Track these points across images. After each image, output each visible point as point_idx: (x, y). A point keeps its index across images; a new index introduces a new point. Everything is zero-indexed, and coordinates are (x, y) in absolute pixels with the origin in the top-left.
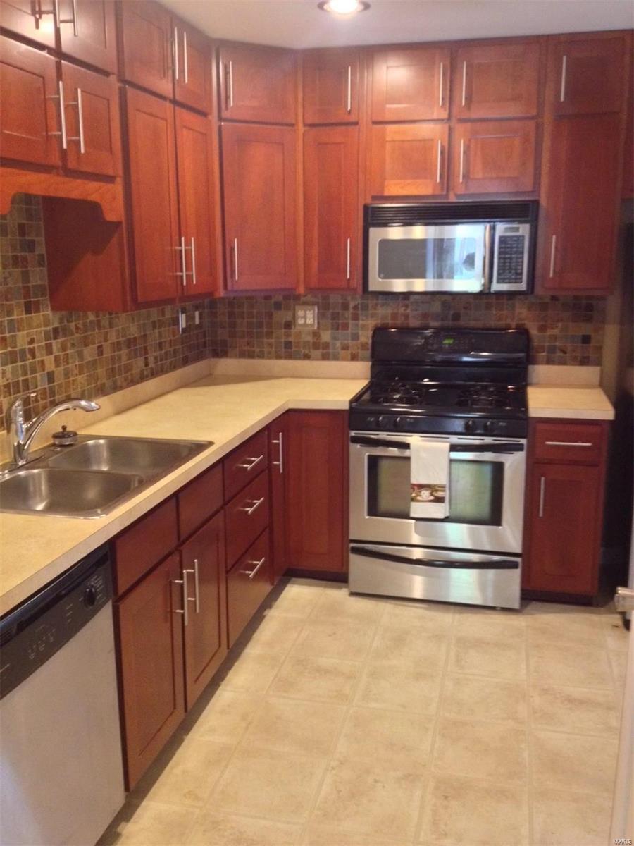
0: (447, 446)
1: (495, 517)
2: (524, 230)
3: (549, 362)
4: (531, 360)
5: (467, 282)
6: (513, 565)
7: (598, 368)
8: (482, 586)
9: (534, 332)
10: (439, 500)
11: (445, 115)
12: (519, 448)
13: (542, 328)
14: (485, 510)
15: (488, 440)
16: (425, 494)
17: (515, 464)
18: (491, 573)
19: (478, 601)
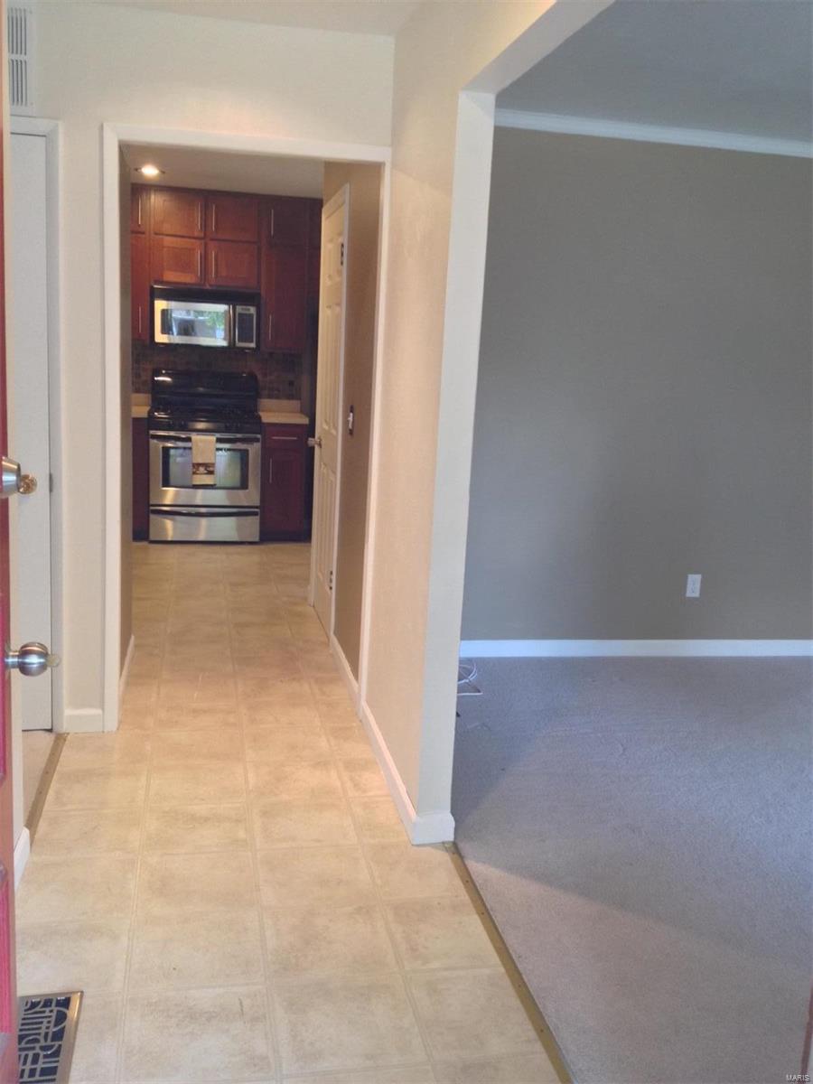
0: (214, 438)
1: (244, 485)
2: (252, 310)
3: (270, 397)
4: (258, 395)
5: (219, 339)
6: (255, 514)
7: (299, 402)
8: (239, 528)
9: (260, 377)
10: (211, 473)
11: (202, 235)
12: (257, 440)
13: (265, 375)
14: (236, 481)
15: (239, 436)
16: (202, 469)
17: (254, 450)
18: (243, 519)
19: (236, 539)
